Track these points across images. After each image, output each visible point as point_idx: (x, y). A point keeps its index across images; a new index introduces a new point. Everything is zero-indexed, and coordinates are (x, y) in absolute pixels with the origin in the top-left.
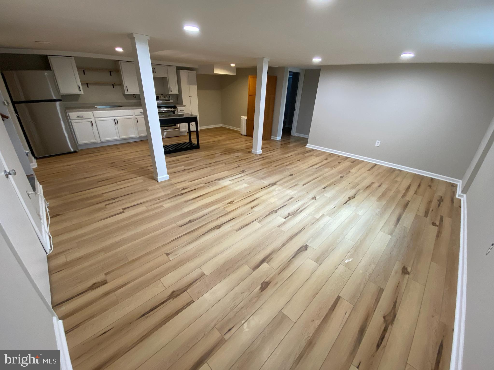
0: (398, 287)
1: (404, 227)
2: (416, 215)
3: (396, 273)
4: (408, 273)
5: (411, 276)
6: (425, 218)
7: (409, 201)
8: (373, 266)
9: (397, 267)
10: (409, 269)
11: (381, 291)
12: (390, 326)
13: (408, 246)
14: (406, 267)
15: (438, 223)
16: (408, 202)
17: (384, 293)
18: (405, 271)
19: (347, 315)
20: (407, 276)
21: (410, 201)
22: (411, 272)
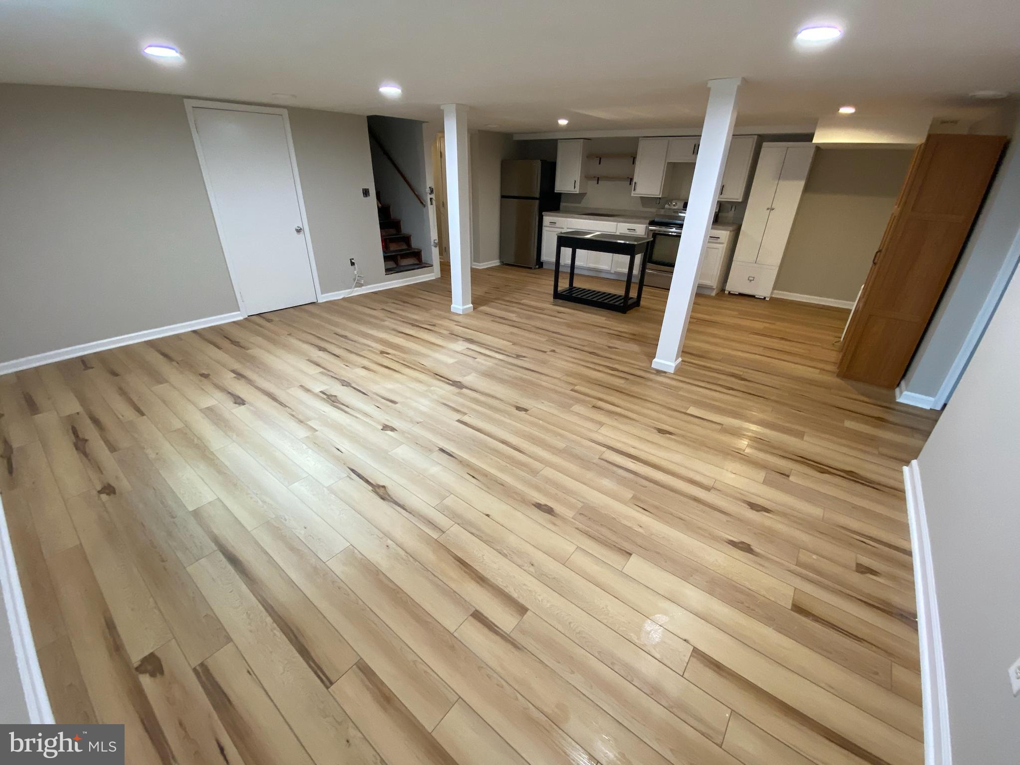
0: (99, 468)
1: (199, 559)
2: (229, 639)
3: (117, 478)
4: (100, 492)
5: (95, 493)
6: (195, 663)
7: (332, 683)
8: (152, 456)
9: (124, 484)
10: (104, 497)
11: (112, 448)
12: (75, 441)
13: (143, 526)
14: (112, 495)
15: (145, 680)
16: (328, 682)
17: (107, 451)
18: (109, 490)
19: (120, 417)
20: (99, 488)
21: (327, 688)
22: (99, 497)
